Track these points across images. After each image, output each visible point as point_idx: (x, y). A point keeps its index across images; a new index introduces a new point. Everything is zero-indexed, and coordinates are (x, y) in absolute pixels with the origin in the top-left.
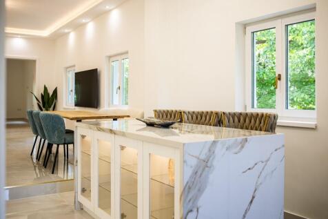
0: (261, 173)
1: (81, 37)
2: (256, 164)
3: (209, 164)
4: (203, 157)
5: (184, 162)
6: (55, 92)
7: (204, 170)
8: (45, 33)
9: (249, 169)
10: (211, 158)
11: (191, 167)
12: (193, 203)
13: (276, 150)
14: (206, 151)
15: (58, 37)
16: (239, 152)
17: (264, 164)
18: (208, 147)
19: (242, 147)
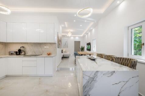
0: (123, 86)
1: (88, 36)
2: (120, 82)
3: (94, 80)
4: (92, 76)
5: (83, 77)
6: (84, 47)
7: (92, 81)
8: (82, 36)
9: (116, 84)
10: (96, 77)
11: (86, 80)
12: (87, 93)
13: (133, 78)
14: (93, 74)
15: (84, 37)
16: (110, 76)
17: (125, 82)
18: (94, 73)
19: (112, 74)
